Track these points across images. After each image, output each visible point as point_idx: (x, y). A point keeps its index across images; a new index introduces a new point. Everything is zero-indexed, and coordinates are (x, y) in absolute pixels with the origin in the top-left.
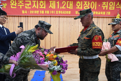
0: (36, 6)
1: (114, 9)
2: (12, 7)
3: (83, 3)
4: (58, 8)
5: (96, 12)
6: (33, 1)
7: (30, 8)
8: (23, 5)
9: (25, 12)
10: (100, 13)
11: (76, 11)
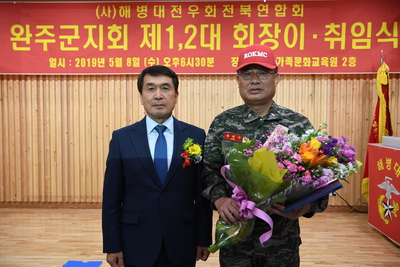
0: (97, 42)
1: (368, 47)
2: (15, 47)
3: (258, 30)
4: (171, 47)
5: (305, 59)
6: (86, 27)
7: (77, 49)
8: (54, 41)
9: (58, 62)
10: (320, 60)
11: (233, 58)
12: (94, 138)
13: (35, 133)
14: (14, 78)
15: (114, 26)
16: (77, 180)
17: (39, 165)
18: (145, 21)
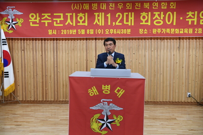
0: (72, 22)
2: (31, 25)
3: (153, 15)
4: (109, 24)
5: (176, 29)
6: (66, 14)
7: (62, 25)
8: (51, 21)
9: (52, 32)
10: (184, 30)
11: (140, 30)
12: (70, 69)
13: (41, 67)
14: (30, 39)
15: (81, 13)
16: (62, 90)
17: (43, 82)
18: (96, 11)
